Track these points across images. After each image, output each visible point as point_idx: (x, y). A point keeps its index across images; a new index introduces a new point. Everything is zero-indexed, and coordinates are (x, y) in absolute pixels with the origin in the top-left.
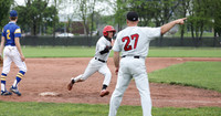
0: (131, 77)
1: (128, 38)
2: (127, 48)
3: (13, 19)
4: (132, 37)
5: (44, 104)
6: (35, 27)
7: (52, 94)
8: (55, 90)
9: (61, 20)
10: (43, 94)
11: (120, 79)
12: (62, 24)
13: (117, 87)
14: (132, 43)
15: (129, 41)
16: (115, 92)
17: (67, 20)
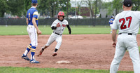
0: (126, 49)
1: (123, 19)
2: (123, 27)
3: (34, 5)
4: (127, 18)
5: (60, 70)
6: (53, 11)
7: (66, 62)
8: (68, 59)
9: (73, 6)
10: (59, 62)
11: (118, 51)
12: (73, 9)
13: (115, 56)
14: (127, 23)
15: (124, 22)
16: (114, 61)
17: (77, 6)
